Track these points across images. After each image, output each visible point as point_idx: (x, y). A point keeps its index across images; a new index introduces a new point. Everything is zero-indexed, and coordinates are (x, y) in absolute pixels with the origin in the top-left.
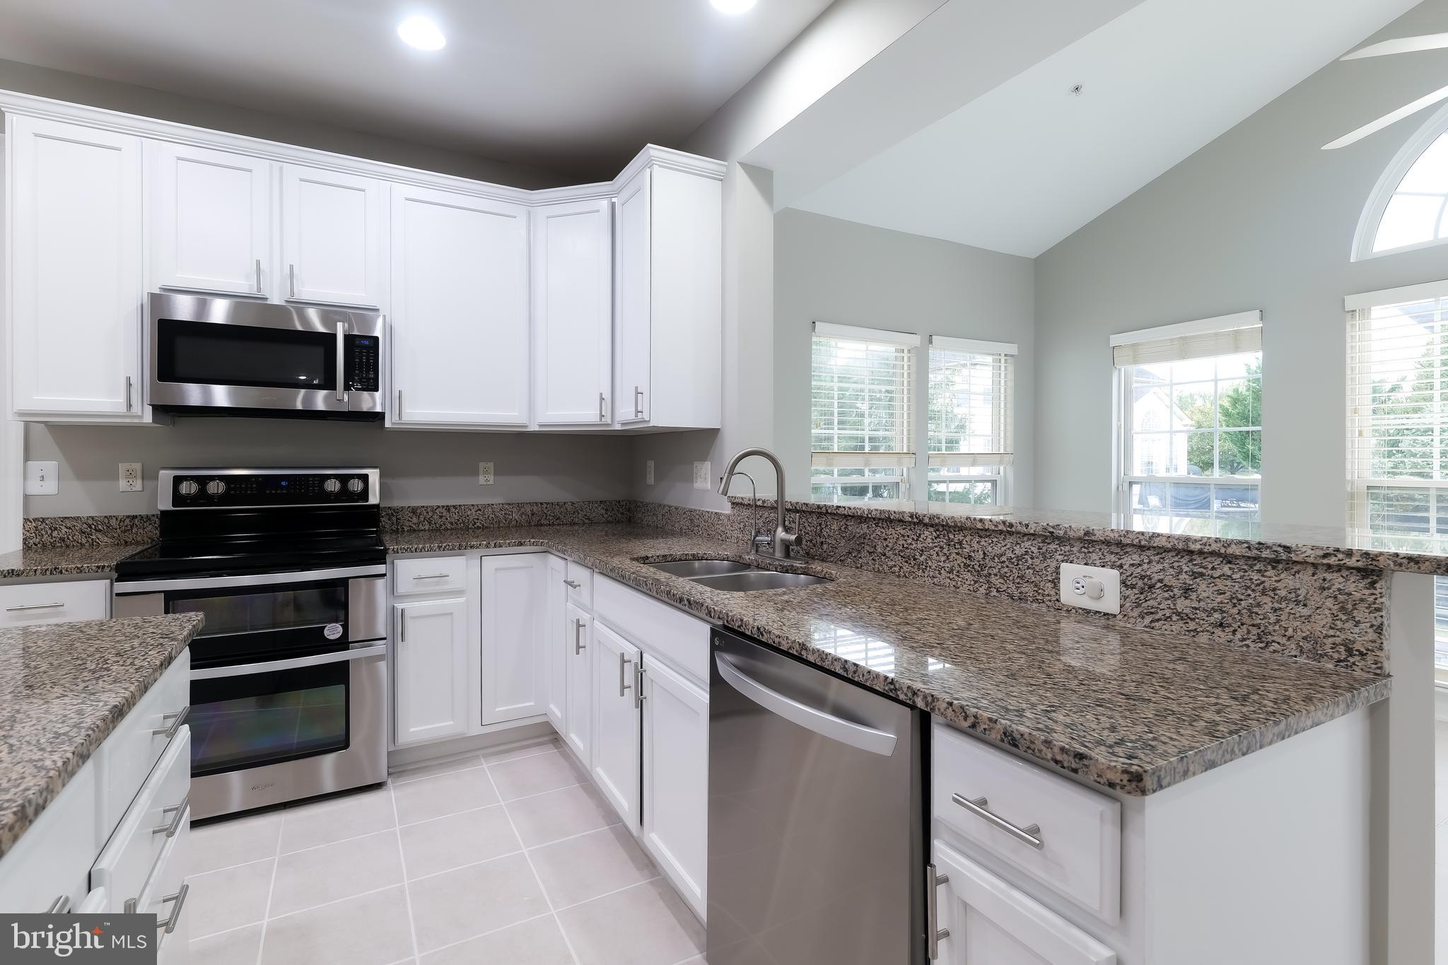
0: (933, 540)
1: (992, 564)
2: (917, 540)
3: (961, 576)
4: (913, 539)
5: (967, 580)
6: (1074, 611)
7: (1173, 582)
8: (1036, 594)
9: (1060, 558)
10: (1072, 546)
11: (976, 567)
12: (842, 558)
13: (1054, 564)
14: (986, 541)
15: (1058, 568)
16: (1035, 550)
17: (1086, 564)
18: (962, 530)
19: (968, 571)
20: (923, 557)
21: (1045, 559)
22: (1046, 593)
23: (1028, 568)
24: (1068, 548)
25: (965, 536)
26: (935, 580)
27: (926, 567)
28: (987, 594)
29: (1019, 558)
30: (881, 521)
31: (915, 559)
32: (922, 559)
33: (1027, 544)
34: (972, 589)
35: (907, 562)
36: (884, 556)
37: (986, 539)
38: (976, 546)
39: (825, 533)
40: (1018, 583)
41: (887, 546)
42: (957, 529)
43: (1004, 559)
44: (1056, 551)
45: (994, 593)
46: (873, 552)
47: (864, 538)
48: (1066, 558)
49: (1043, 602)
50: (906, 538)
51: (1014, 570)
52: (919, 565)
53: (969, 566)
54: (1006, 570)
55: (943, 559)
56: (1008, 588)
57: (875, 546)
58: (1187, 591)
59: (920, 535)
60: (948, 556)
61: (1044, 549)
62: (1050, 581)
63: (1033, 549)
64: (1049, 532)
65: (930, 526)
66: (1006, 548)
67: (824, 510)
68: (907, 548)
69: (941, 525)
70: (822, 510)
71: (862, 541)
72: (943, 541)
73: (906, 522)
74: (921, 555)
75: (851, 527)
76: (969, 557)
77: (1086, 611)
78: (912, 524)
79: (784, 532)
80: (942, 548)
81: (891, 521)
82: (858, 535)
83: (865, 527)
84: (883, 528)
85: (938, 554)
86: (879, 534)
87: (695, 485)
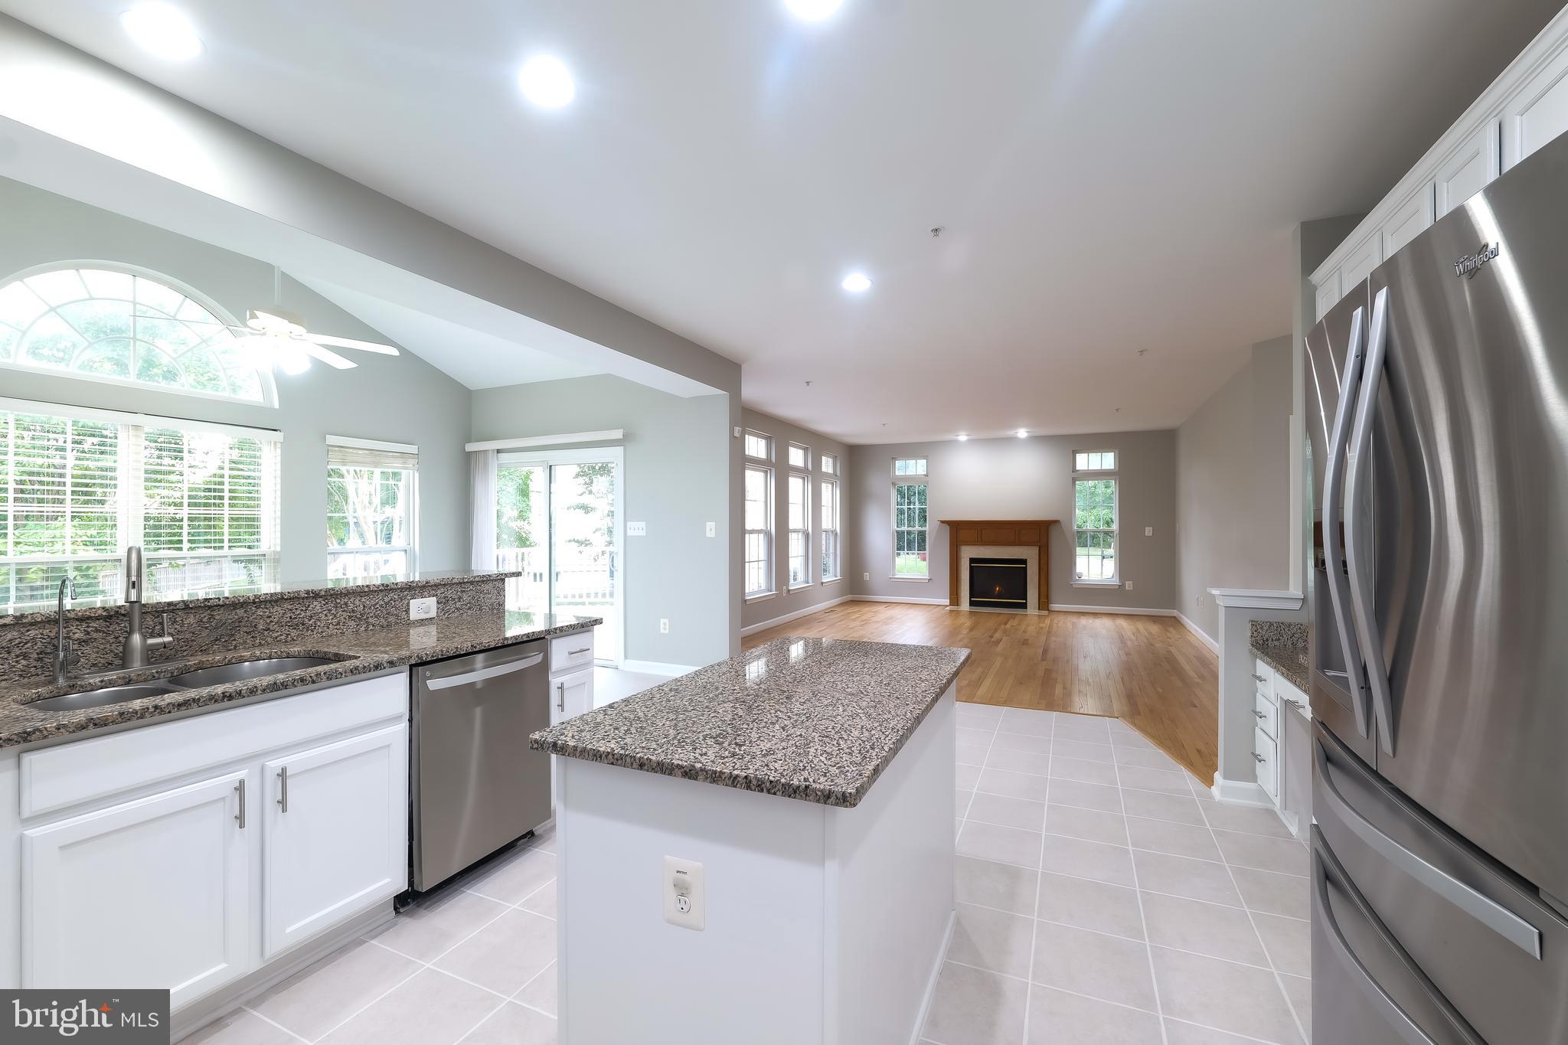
0: (322, 606)
1: (369, 611)
2: (306, 610)
4: (302, 610)
6: (416, 622)
7: (456, 597)
8: (397, 620)
9: (410, 598)
10: (415, 590)
11: (358, 616)
13: (407, 601)
15: (409, 603)
16: (396, 596)
17: (422, 598)
18: (347, 595)
19: (352, 620)
21: (402, 599)
22: (402, 617)
23: (392, 607)
24: (414, 592)
25: (350, 599)
29: (386, 604)
30: (264, 603)
31: (303, 625)
32: (310, 622)
33: (392, 594)
34: (354, 630)
35: (295, 629)
36: (267, 631)
37: (365, 597)
38: (357, 603)
40: (386, 617)
41: (271, 622)
42: (343, 595)
43: (377, 606)
44: (408, 594)
45: (371, 627)
46: (253, 631)
48: (412, 597)
49: (401, 622)
50: (294, 610)
51: (384, 611)
52: (308, 627)
53: (352, 616)
54: (379, 612)
55: (331, 617)
56: (379, 621)
58: (460, 598)
59: (309, 606)
60: (335, 615)
61: (401, 595)
62: (404, 611)
64: (410, 585)
65: (321, 597)
66: (379, 599)
67: (181, 606)
68: (296, 618)
69: (331, 595)
70: (178, 607)
71: (237, 624)
72: (331, 605)
73: (298, 598)
74: (310, 620)
75: (219, 615)
76: (353, 611)
77: (422, 620)
78: (303, 598)
79: (144, 637)
80: (330, 610)
81: (276, 601)
82: (230, 621)
83: (241, 612)
84: (267, 608)
85: (326, 615)
86: (261, 614)
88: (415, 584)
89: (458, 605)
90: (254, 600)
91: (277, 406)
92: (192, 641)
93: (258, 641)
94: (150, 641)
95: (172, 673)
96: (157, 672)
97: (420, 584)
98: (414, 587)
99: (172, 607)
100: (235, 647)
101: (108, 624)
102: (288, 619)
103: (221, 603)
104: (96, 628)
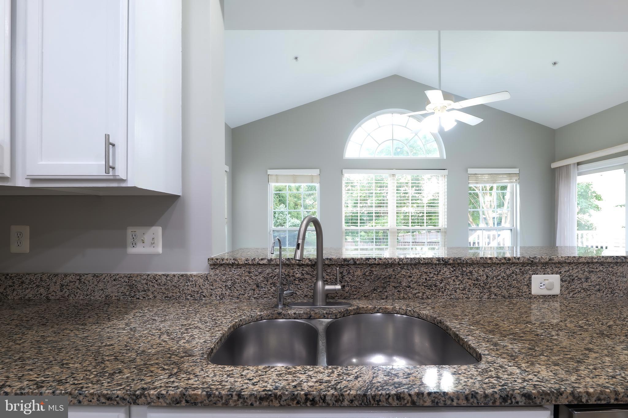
0: (451, 273)
1: (492, 281)
2: (438, 274)
3: (471, 291)
4: (435, 274)
5: (475, 292)
6: (538, 297)
7: (582, 276)
8: (518, 293)
9: (531, 273)
10: (537, 266)
11: (482, 284)
12: (366, 295)
13: (528, 276)
14: (488, 269)
15: (530, 278)
16: (518, 271)
17: (544, 274)
18: (472, 265)
19: (476, 287)
20: (443, 284)
21: (523, 274)
22: (524, 291)
23: (514, 280)
24: (535, 268)
25: (474, 268)
26: (452, 296)
27: (445, 289)
28: (488, 298)
29: (508, 276)
30: (406, 265)
31: (436, 286)
32: (441, 285)
33: (513, 268)
34: (478, 297)
35: (429, 289)
36: (408, 287)
37: (488, 268)
38: (481, 273)
39: (347, 279)
40: (508, 289)
41: (412, 281)
42: (468, 265)
43: (500, 277)
44: (529, 269)
45: (493, 296)
46: (399, 286)
47: (390, 278)
48: (534, 272)
49: (522, 296)
50: (429, 274)
51: (506, 283)
52: (439, 289)
53: (476, 284)
54: (501, 283)
55: (458, 283)
56: (502, 292)
57: (400, 282)
58: (587, 279)
59: (440, 271)
60: (462, 281)
61: (523, 270)
62: (526, 285)
63: (516, 270)
64: (531, 261)
65: (450, 264)
66: (502, 272)
67: (352, 262)
68: (430, 280)
69: (458, 264)
70: (349, 262)
71: (388, 280)
72: (458, 273)
73: (432, 264)
74: (441, 283)
75: (377, 271)
76: (477, 280)
77: (544, 296)
78: (436, 264)
79: (324, 285)
80: (457, 277)
81: (415, 265)
82: (383, 277)
83: (390, 271)
84: (408, 269)
85: (454, 281)
86: (404, 273)
87: (131, 250)
88: (537, 260)
89: (585, 285)
90: (398, 262)
91: (445, 157)
92: (360, 288)
93: (402, 295)
94: (327, 287)
95: (336, 316)
97: (542, 261)
98: (536, 263)
99: (346, 263)
100: (387, 297)
101: (313, 269)
102: (424, 280)
103: (376, 262)
104: (307, 271)
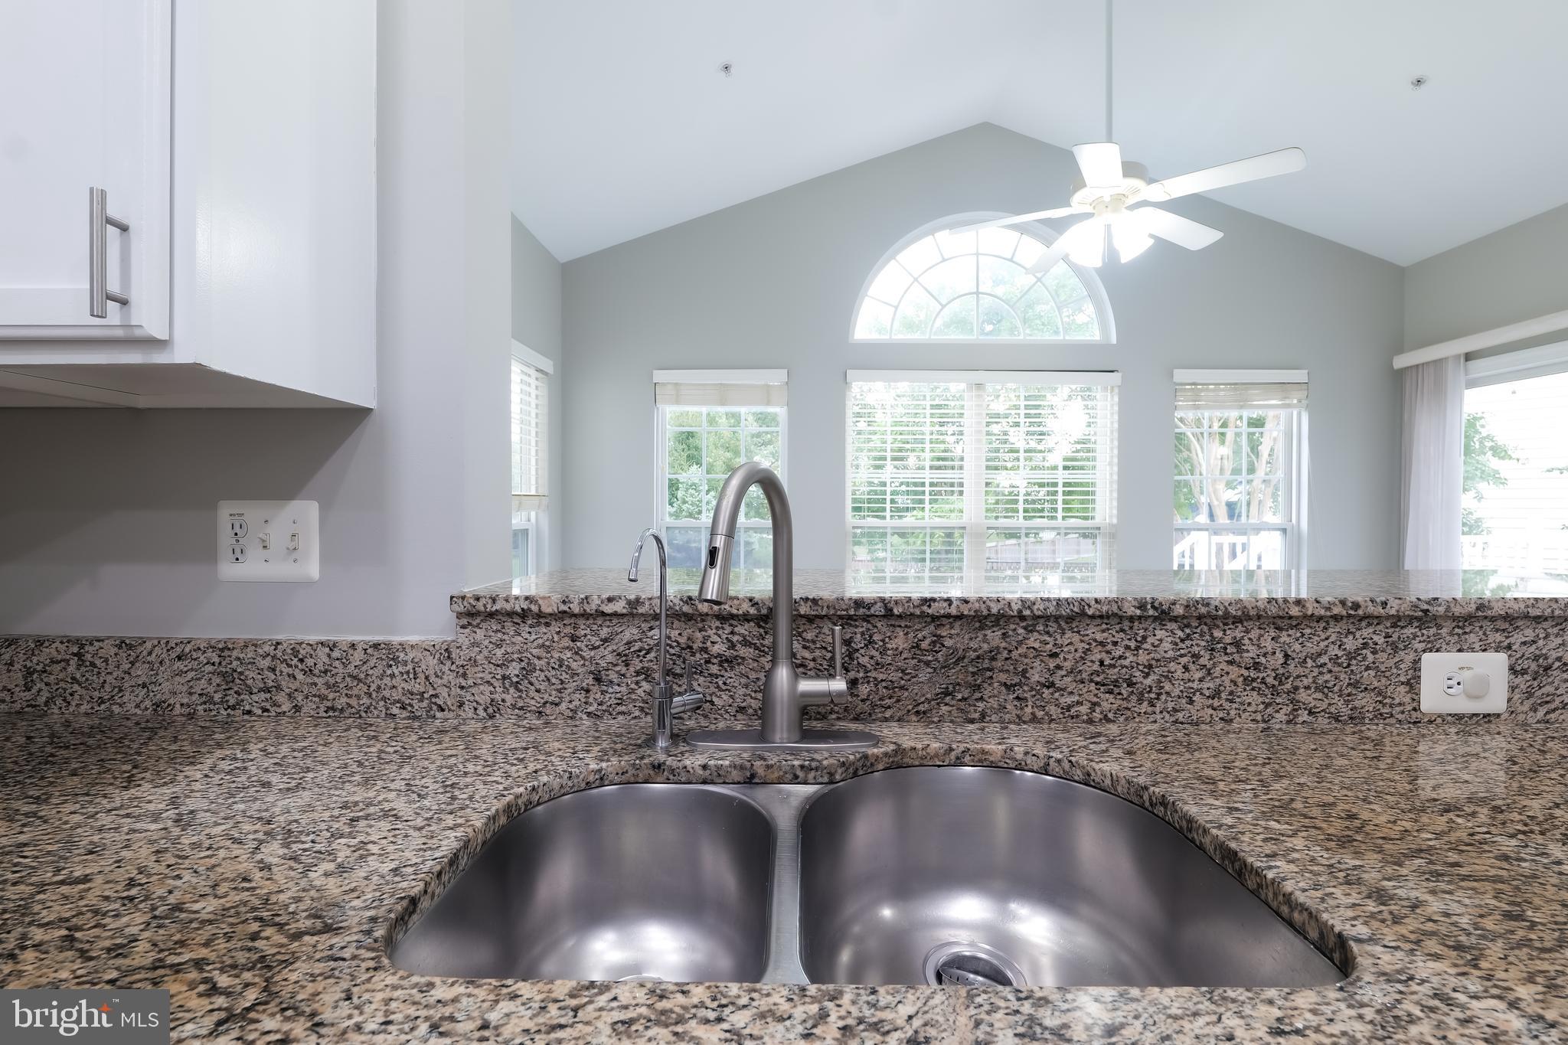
0: (1176, 644)
1: (1300, 671)
2: (1137, 648)
3: (1238, 700)
4: (1128, 647)
5: (1249, 704)
6: (1439, 720)
8: (1380, 706)
9: (1421, 646)
10: (1439, 627)
11: (1270, 680)
12: (921, 708)
13: (1412, 656)
14: (1289, 635)
15: (1417, 662)
16: (1380, 639)
17: (1460, 651)
18: (1241, 622)
19: (1253, 689)
20: (1152, 677)
21: (1396, 649)
22: (1397, 701)
23: (1368, 668)
24: (1433, 631)
25: (1247, 632)
26: (1180, 715)
27: (1159, 694)
28: (1289, 722)
29: (1351, 656)
30: (1042, 621)
31: (1131, 684)
32: (1148, 681)
33: (1367, 632)
34: (1259, 718)
35: (1110, 692)
36: (1048, 687)
37: (1291, 632)
39: (864, 660)
40: (1349, 695)
41: (1058, 667)
42: (1230, 621)
43: (1324, 659)
44: (1415, 636)
45: (1304, 716)
46: (1020, 684)
47: (993, 659)
48: (1429, 646)
49: (1392, 716)
50: (1110, 647)
51: (1342, 676)
52: (1141, 693)
53: (1254, 680)
54: (1327, 677)
55: (1198, 675)
56: (1330, 704)
57: (1025, 671)
59: (1144, 638)
60: (1210, 670)
61: (1395, 637)
62: (1403, 683)
63: (1376, 638)
64: (1422, 611)
65: (1175, 619)
66: (1329, 643)
67: (879, 609)
68: (1114, 666)
69: (1200, 618)
70: (872, 611)
71: (986, 664)
72: (1199, 645)
73: (1121, 618)
74: (1147, 675)
75: (955, 638)
76: (1256, 666)
77: (1459, 717)
78: (1131, 619)
79: (796, 677)
80: (1196, 656)
81: (1070, 619)
82: (973, 655)
83: (994, 637)
84: (1048, 633)
85: (1186, 668)
86: (1037, 645)
87: (228, 570)
88: (1441, 610)
90: (1020, 611)
91: (1114, 340)
92: (902, 688)
93: (1029, 710)
94: (806, 686)
95: (831, 774)
96: (802, 767)
97: (1457, 610)
98: (1435, 617)
99: (862, 611)
100: (983, 715)
101: (762, 631)
102: (1096, 667)
103: (953, 611)
104: (744, 636)
